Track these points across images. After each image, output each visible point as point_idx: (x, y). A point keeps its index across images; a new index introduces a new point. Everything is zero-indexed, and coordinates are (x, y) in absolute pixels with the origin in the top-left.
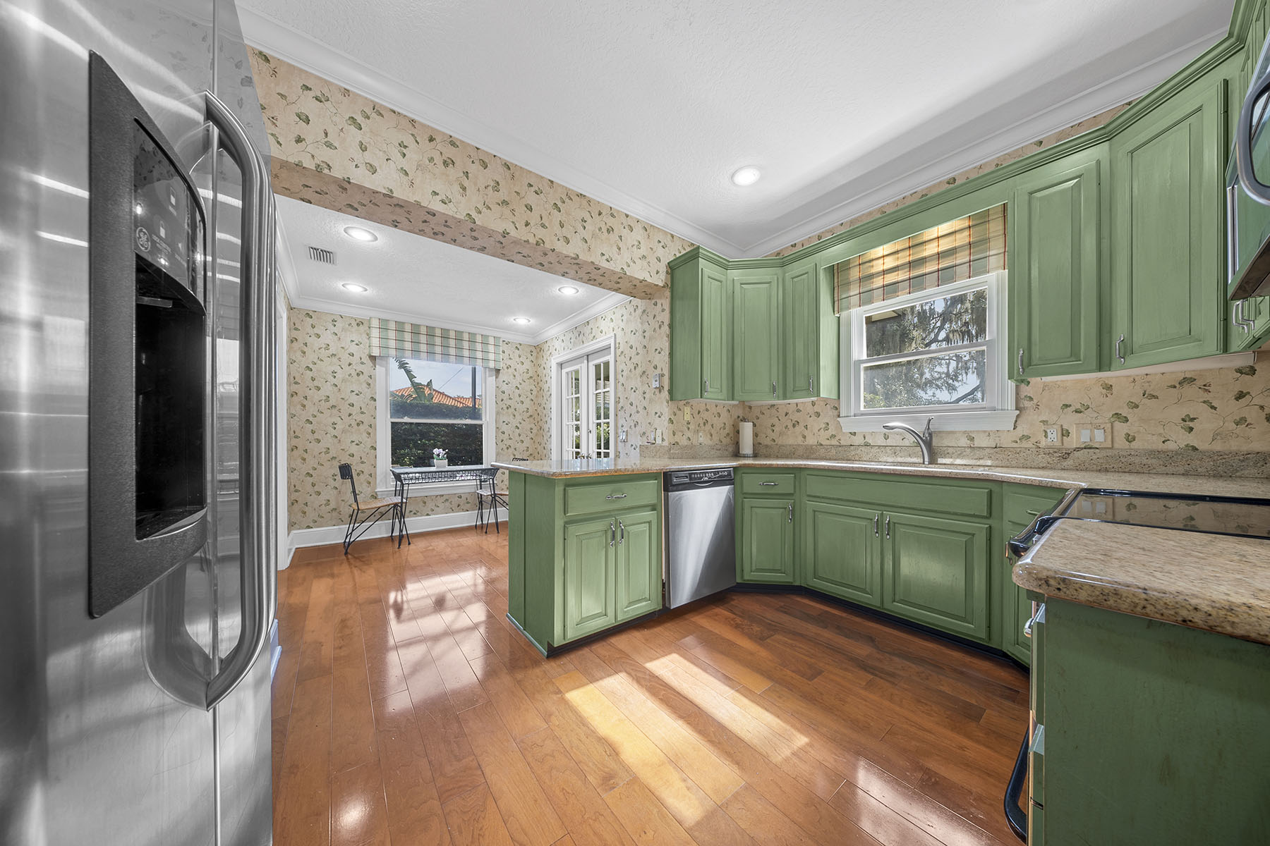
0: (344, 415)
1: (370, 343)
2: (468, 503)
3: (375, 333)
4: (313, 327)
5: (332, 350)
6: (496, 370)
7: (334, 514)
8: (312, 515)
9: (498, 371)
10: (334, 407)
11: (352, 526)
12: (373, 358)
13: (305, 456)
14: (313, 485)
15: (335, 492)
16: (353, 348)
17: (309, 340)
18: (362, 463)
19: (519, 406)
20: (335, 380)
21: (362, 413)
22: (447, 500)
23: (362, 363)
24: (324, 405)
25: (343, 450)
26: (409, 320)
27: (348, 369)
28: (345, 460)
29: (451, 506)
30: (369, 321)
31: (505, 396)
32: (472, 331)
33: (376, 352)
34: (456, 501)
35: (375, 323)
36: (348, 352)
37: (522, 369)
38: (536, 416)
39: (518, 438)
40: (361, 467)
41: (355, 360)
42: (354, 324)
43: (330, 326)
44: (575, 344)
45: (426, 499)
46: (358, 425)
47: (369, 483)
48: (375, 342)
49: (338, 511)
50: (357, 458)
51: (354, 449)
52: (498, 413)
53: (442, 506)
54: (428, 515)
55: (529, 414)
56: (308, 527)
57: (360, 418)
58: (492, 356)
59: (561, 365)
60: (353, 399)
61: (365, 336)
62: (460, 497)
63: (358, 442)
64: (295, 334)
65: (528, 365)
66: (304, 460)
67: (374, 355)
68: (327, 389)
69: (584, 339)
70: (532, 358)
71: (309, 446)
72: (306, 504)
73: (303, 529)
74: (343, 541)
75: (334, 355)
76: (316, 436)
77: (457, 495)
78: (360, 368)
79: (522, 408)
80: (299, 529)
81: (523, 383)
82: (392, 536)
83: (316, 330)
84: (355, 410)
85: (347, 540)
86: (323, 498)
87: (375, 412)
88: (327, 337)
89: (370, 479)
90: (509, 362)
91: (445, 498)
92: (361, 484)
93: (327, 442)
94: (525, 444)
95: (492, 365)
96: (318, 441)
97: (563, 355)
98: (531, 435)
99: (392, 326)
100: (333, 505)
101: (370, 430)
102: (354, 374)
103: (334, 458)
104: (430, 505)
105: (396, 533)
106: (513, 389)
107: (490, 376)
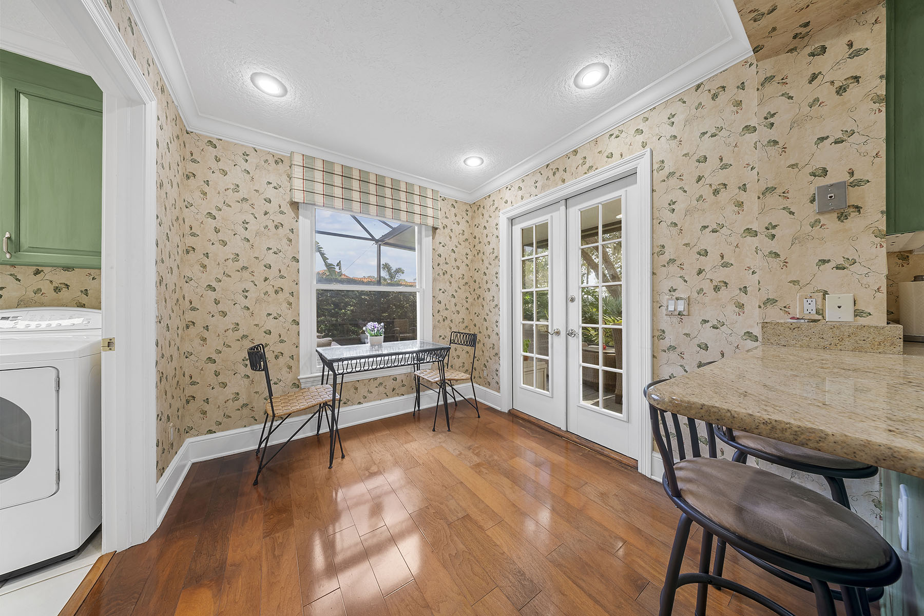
0: (259, 280)
1: (291, 186)
2: (403, 386)
3: (298, 172)
4: (217, 160)
5: (243, 193)
6: (433, 227)
7: (246, 411)
8: (214, 414)
9: (435, 229)
10: (245, 268)
11: (268, 424)
12: (295, 205)
13: (206, 334)
14: (217, 374)
15: (246, 381)
16: (270, 193)
17: (212, 178)
18: (282, 341)
19: (455, 272)
20: (247, 232)
21: (282, 277)
22: (381, 384)
23: (282, 213)
24: (232, 266)
25: (257, 325)
26: (339, 160)
27: (263, 219)
28: (259, 339)
29: (386, 391)
30: (291, 158)
31: (442, 260)
32: (410, 181)
33: (299, 197)
34: (390, 384)
35: (298, 160)
36: (264, 196)
37: (458, 229)
38: (471, 283)
39: (454, 309)
40: (279, 348)
41: (272, 208)
42: (271, 160)
43: (241, 161)
44: (544, 188)
45: (357, 385)
46: (276, 292)
47: (290, 368)
48: (298, 184)
49: (250, 406)
50: (274, 335)
51: (270, 324)
52: (434, 280)
53: (375, 391)
54: (360, 403)
55: (464, 281)
56: (210, 432)
57: (279, 283)
58: (430, 212)
59: (512, 221)
60: (270, 258)
61: (285, 177)
62: (395, 379)
63: (276, 315)
64: (191, 167)
65: (463, 226)
66: (204, 340)
67: (296, 200)
68: (235, 245)
69: (565, 176)
70: (467, 218)
71: (211, 322)
72: (207, 401)
73: (202, 434)
74: (257, 447)
75: (245, 200)
76: (221, 307)
77: (392, 377)
78: (279, 218)
79: (457, 274)
80: (197, 435)
81: (459, 246)
82: (318, 434)
83: (221, 165)
84: (272, 273)
85: (263, 445)
86: (229, 392)
87: (298, 276)
88: (235, 176)
89: (292, 363)
90: (445, 221)
91: (378, 381)
92: (280, 369)
93: (236, 315)
94: (461, 316)
95: (430, 222)
96: (224, 314)
97: (519, 207)
98: (467, 305)
99: (319, 165)
100: (243, 399)
101: (291, 300)
102: (271, 226)
103: (245, 337)
104: (363, 391)
105: (325, 429)
106: (450, 252)
107: (426, 236)
